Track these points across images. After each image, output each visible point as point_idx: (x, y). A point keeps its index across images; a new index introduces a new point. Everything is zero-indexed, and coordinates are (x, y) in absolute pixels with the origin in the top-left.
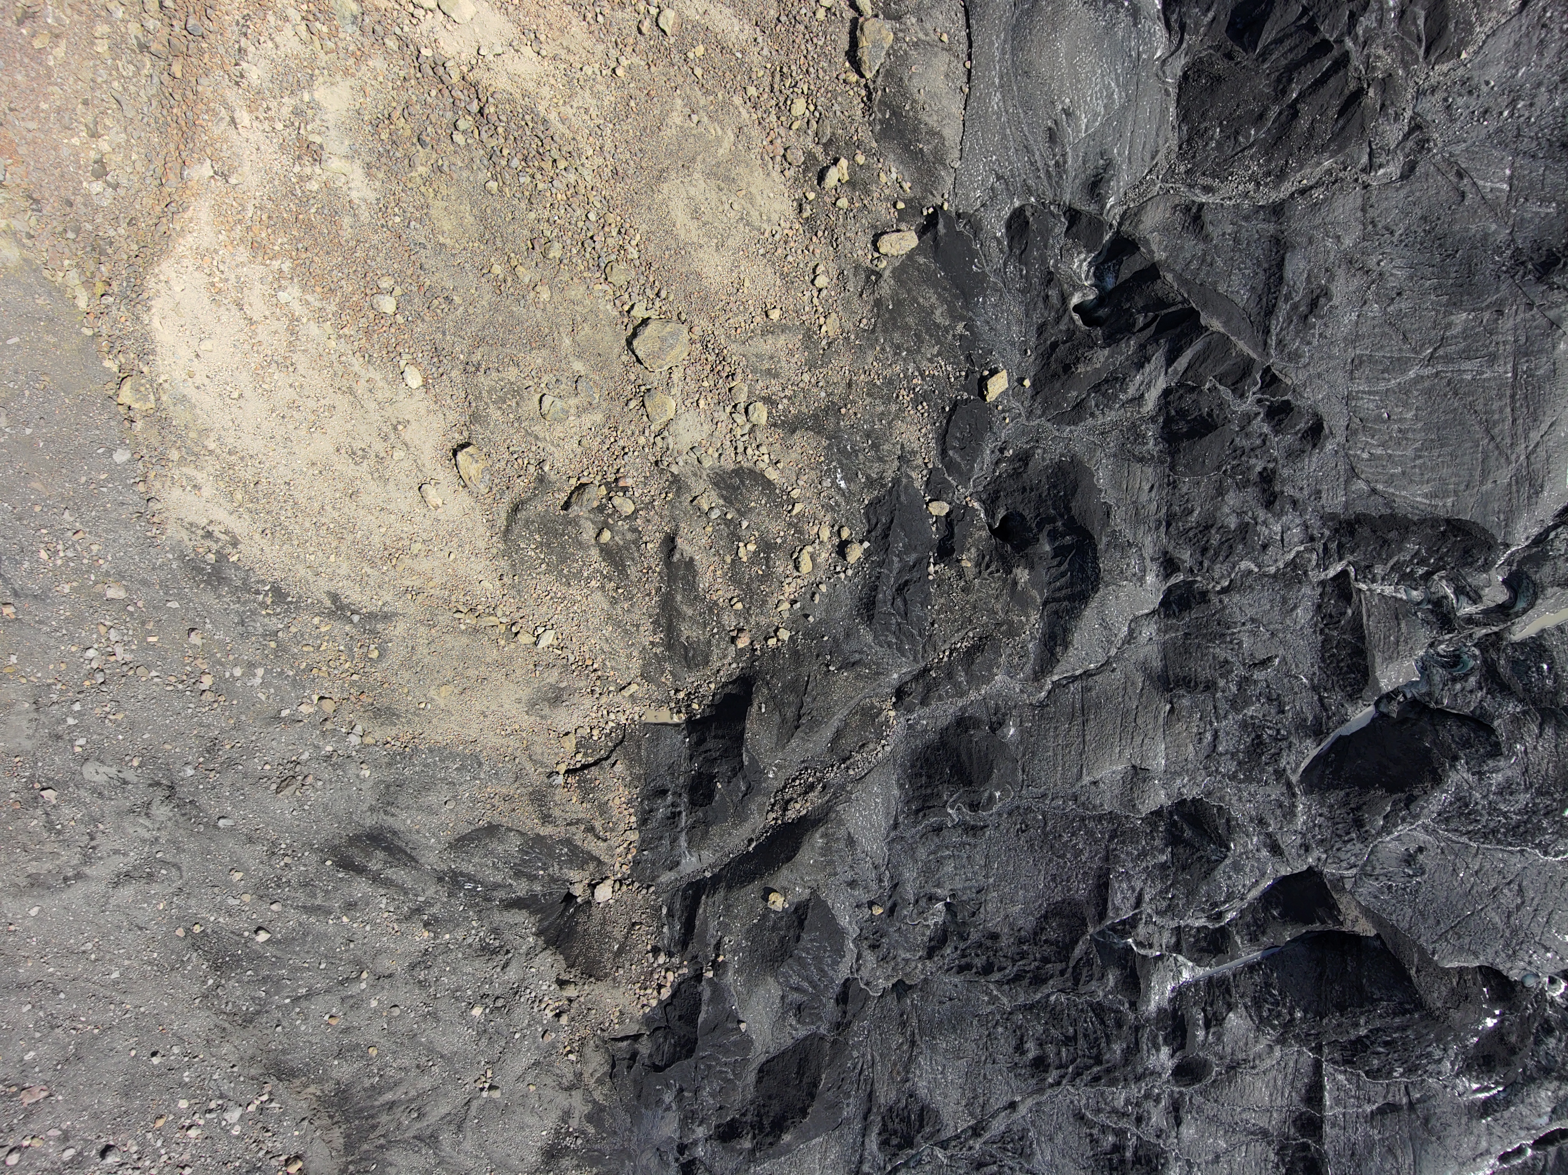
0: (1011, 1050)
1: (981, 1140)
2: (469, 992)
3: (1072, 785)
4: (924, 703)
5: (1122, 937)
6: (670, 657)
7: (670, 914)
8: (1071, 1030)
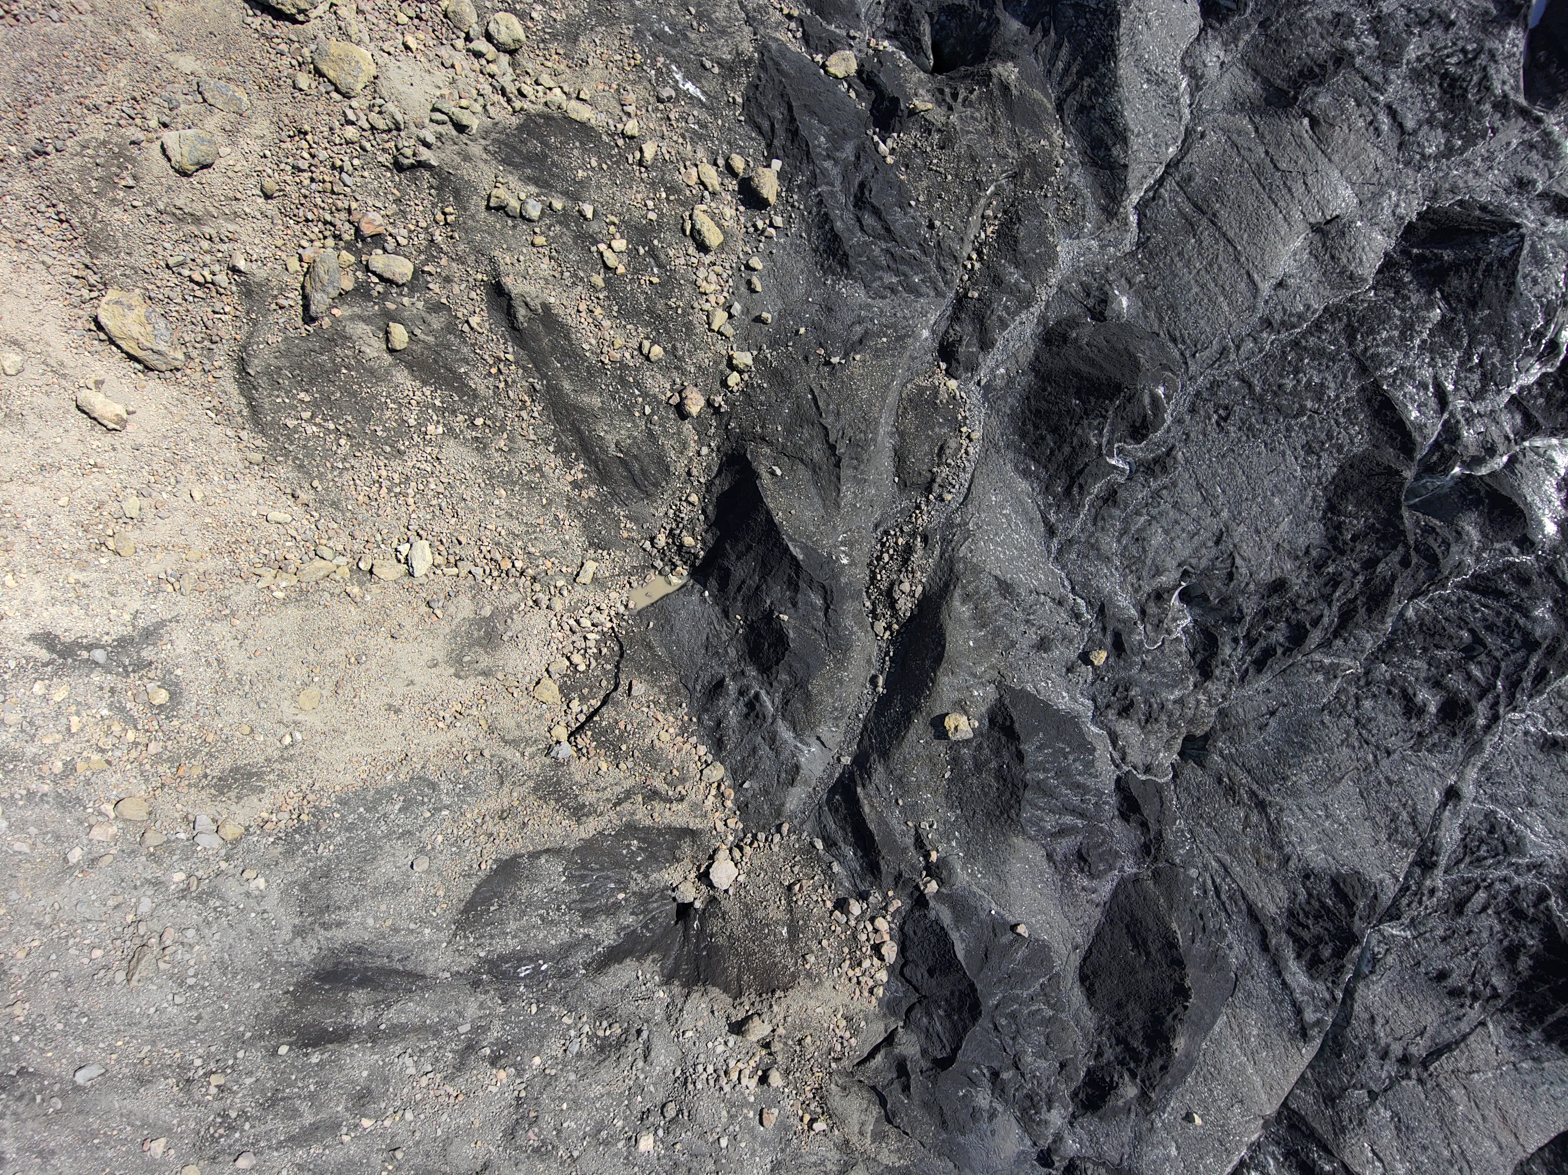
0: (1401, 720)
1: (1439, 872)
2: (620, 1124)
3: (1253, 308)
4: (986, 345)
5: (1446, 471)
6: (614, 494)
7: (830, 844)
8: (1466, 634)
